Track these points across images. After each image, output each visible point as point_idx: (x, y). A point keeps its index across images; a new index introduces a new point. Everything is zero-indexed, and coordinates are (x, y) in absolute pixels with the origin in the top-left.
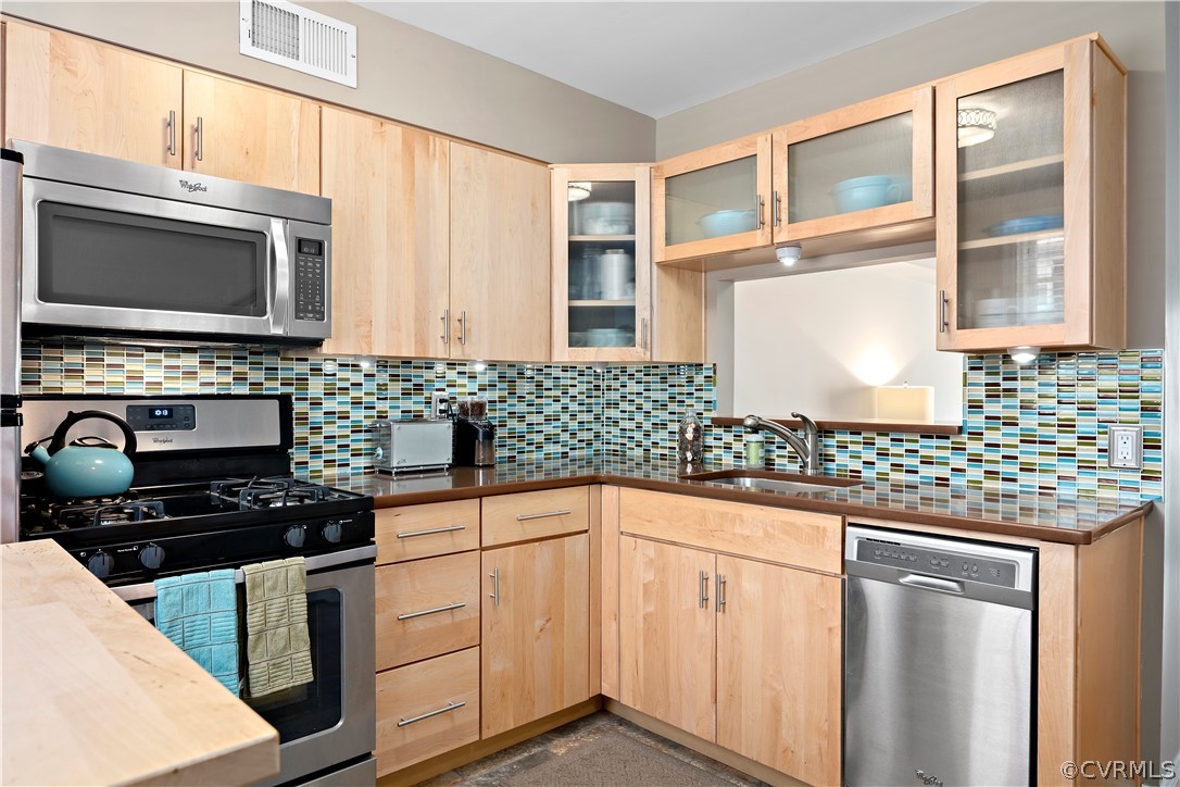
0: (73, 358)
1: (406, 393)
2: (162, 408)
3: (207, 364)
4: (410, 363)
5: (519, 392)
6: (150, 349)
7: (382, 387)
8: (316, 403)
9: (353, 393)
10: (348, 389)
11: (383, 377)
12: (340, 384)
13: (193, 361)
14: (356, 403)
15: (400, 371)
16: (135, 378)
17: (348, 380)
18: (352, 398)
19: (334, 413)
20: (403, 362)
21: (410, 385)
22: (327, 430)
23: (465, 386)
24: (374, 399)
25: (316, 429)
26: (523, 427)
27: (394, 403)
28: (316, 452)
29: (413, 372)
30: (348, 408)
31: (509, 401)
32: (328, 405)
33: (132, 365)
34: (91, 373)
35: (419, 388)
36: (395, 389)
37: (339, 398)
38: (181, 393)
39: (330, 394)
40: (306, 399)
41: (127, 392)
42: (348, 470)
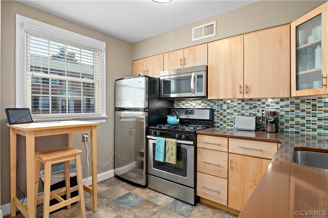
0: (184, 102)
1: (251, 108)
2: (190, 111)
3: (202, 102)
4: (252, 100)
5: (301, 108)
6: (194, 100)
7: (243, 107)
8: (225, 111)
9: (235, 108)
10: (233, 107)
11: (243, 104)
12: (230, 106)
13: (200, 102)
14: (235, 111)
15: (249, 102)
16: (191, 105)
17: (233, 105)
18: (234, 109)
19: (229, 113)
20: (249, 100)
21: (252, 106)
22: (228, 117)
23: (274, 106)
24: (240, 110)
25: (225, 117)
26: (304, 121)
27: (246, 111)
28: (225, 122)
29: (253, 102)
30: (233, 112)
31: (296, 111)
32: (228, 111)
33: (191, 103)
34: (186, 105)
35: (255, 107)
36: (247, 107)
37: (230, 109)
38: (198, 108)
39: (228, 108)
40: (222, 109)
41: (190, 108)
42: (233, 128)
